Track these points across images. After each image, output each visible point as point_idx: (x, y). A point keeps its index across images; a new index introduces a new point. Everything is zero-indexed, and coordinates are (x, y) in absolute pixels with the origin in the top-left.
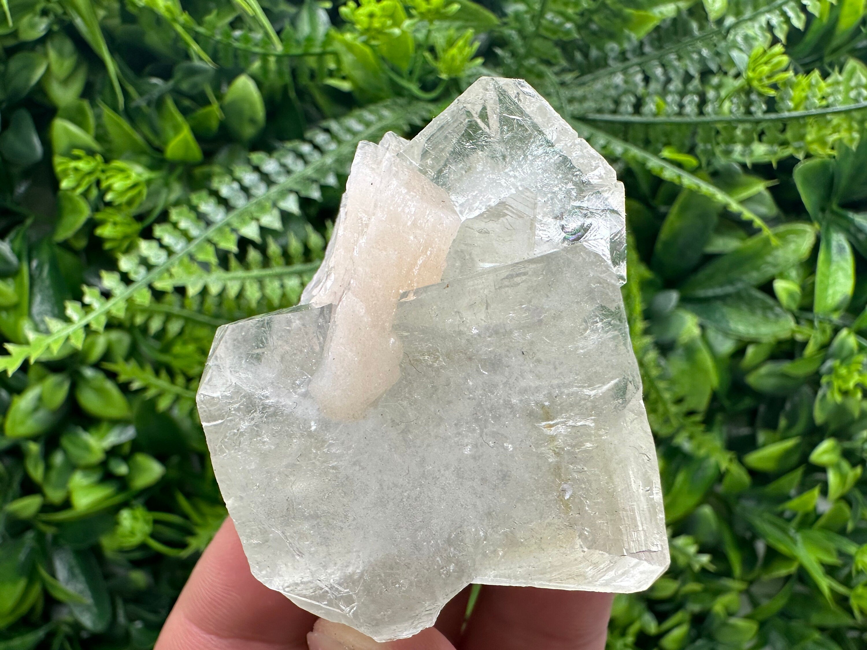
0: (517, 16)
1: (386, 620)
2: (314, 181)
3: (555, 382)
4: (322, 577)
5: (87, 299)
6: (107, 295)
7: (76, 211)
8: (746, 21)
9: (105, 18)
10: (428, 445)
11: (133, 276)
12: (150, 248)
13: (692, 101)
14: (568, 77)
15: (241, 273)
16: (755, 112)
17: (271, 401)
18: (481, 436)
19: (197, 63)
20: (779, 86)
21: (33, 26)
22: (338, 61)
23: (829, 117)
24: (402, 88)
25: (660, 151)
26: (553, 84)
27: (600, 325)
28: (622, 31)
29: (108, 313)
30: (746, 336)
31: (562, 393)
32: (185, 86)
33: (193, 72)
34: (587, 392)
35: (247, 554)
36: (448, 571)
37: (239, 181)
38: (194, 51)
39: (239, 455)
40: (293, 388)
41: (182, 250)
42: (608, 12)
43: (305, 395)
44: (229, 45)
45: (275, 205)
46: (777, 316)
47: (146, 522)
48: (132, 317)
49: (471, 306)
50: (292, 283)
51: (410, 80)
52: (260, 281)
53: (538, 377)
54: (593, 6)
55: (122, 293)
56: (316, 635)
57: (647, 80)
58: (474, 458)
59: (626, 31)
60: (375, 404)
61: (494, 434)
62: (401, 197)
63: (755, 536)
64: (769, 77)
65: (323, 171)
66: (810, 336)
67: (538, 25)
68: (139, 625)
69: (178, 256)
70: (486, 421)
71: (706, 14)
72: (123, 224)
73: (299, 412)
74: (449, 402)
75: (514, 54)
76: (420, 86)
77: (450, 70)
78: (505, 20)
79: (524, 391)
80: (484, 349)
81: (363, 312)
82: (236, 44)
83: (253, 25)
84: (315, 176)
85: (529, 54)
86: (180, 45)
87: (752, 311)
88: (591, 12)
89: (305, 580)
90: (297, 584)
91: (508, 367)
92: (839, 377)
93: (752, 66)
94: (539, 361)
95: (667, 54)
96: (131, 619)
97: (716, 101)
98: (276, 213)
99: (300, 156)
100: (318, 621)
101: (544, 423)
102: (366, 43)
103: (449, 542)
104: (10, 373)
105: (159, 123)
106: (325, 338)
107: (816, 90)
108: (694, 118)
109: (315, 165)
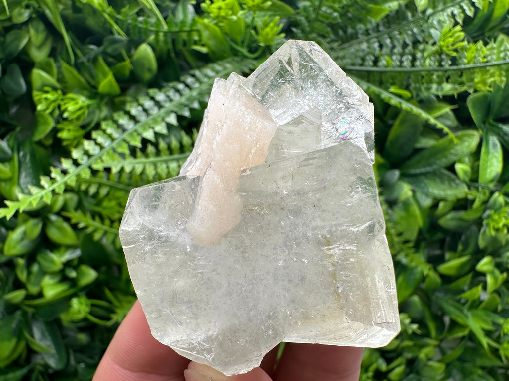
0: (305, 9)
1: (232, 362)
2: (186, 106)
3: (333, 223)
4: (194, 338)
5: (53, 175)
6: (64, 172)
7: (46, 123)
8: (439, 11)
9: (63, 10)
10: (257, 260)
11: (80, 161)
12: (90, 145)
13: (408, 58)
14: (335, 45)
15: (143, 160)
16: (445, 66)
17: (164, 233)
18: (289, 255)
19: (117, 36)
20: (459, 50)
21: (21, 14)
22: (200, 35)
23: (488, 68)
24: (238, 51)
25: (389, 88)
27: (360, 189)
28: (366, 17)
29: (65, 183)
30: (439, 196)
31: (337, 230)
32: (110, 50)
33: (115, 41)
34: (352, 229)
35: (149, 323)
36: (268, 334)
37: (142, 105)
38: (115, 29)
39: (145, 266)
40: (176, 226)
41: (109, 146)
42: (359, 7)
43: (184, 230)
44: (136, 26)
45: (163, 120)
46: (457, 184)
47: (87, 305)
48: (79, 186)
49: (283, 178)
50: (173, 165)
51: (242, 46)
52: (155, 164)
53: (323, 220)
54: (350, 3)
55: (73, 171)
56: (190, 371)
57: (381, 46)
58: (285, 268)
59: (369, 18)
60: (225, 236)
61: (296, 254)
62: (242, 112)
63: (444, 313)
64: (453, 45)
65: (191, 99)
66: (476, 196)
67: (318, 14)
68: (82, 365)
69: (106, 150)
70: (292, 246)
71: (416, 8)
72: (74, 131)
73: (180, 240)
74: (270, 235)
75: (303, 31)
76: (248, 49)
77: (266, 40)
78: (298, 11)
79: (315, 228)
80: (291, 203)
81: (219, 181)
82: (140, 25)
83: (150, 14)
84: (187, 103)
85: (312, 31)
86: (108, 26)
87: (443, 182)
88: (348, 6)
89: (183, 339)
90: (179, 341)
91: (305, 214)
92: (494, 220)
93: (443, 39)
94: (324, 211)
95: (393, 31)
96: (78, 362)
97: (422, 59)
98: (163, 124)
99: (178, 91)
100: (191, 363)
101: (326, 247)
102: (216, 24)
103: (269, 317)
104: (8, 218)
105: (95, 72)
106: (195, 197)
107: (481, 52)
108: (409, 69)
109: (187, 96)
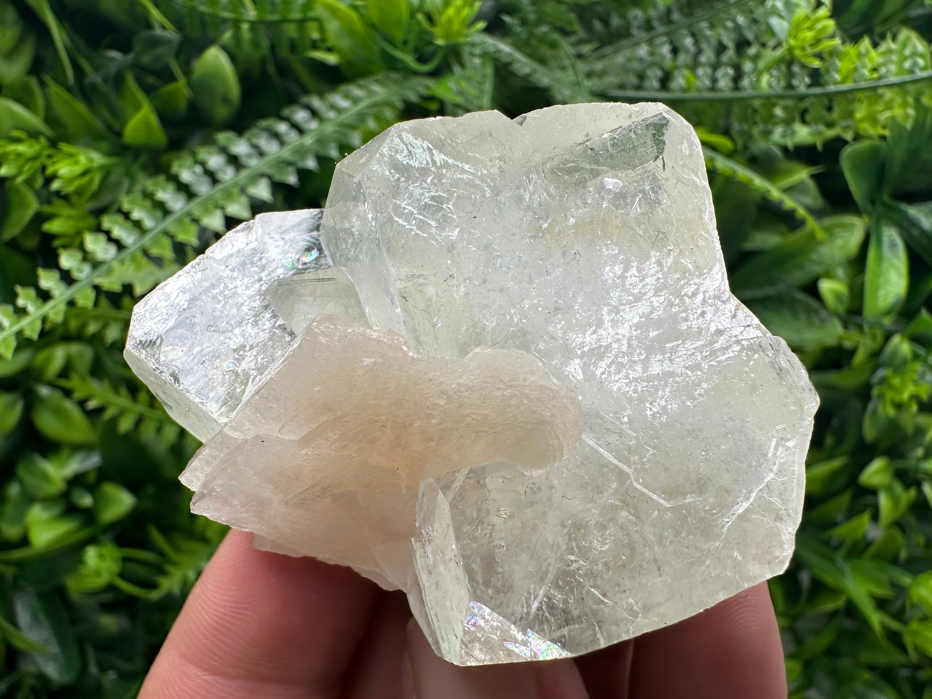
2: (290, 164)
5: (21, 302)
6: (44, 296)
7: (24, 205)
11: (76, 275)
12: (95, 242)
13: (726, 74)
14: (586, 49)
16: (797, 87)
19: (158, 31)
20: (825, 56)
22: (322, 30)
23: (880, 91)
24: (396, 60)
26: (568, 56)
29: (44, 319)
32: (146, 59)
33: (156, 42)
37: (203, 164)
38: (155, 18)
41: (135, 244)
44: (194, 9)
45: (243, 191)
46: (823, 321)
47: (115, 560)
48: (68, 322)
51: (403, 50)
55: (61, 295)
57: (675, 51)
64: (813, 45)
65: (301, 152)
66: (859, 342)
68: (112, 675)
69: (130, 251)
72: (75, 218)
75: (524, 23)
76: (417, 56)
77: (447, 35)
82: (202, 8)
84: (291, 158)
85: (540, 21)
86: (140, 11)
87: (795, 314)
92: (892, 388)
93: (793, 33)
95: (698, 22)
96: (103, 669)
97: (753, 73)
98: (244, 200)
99: (276, 136)
105: (118, 104)
107: (867, 60)
108: (729, 94)
109: (292, 146)
